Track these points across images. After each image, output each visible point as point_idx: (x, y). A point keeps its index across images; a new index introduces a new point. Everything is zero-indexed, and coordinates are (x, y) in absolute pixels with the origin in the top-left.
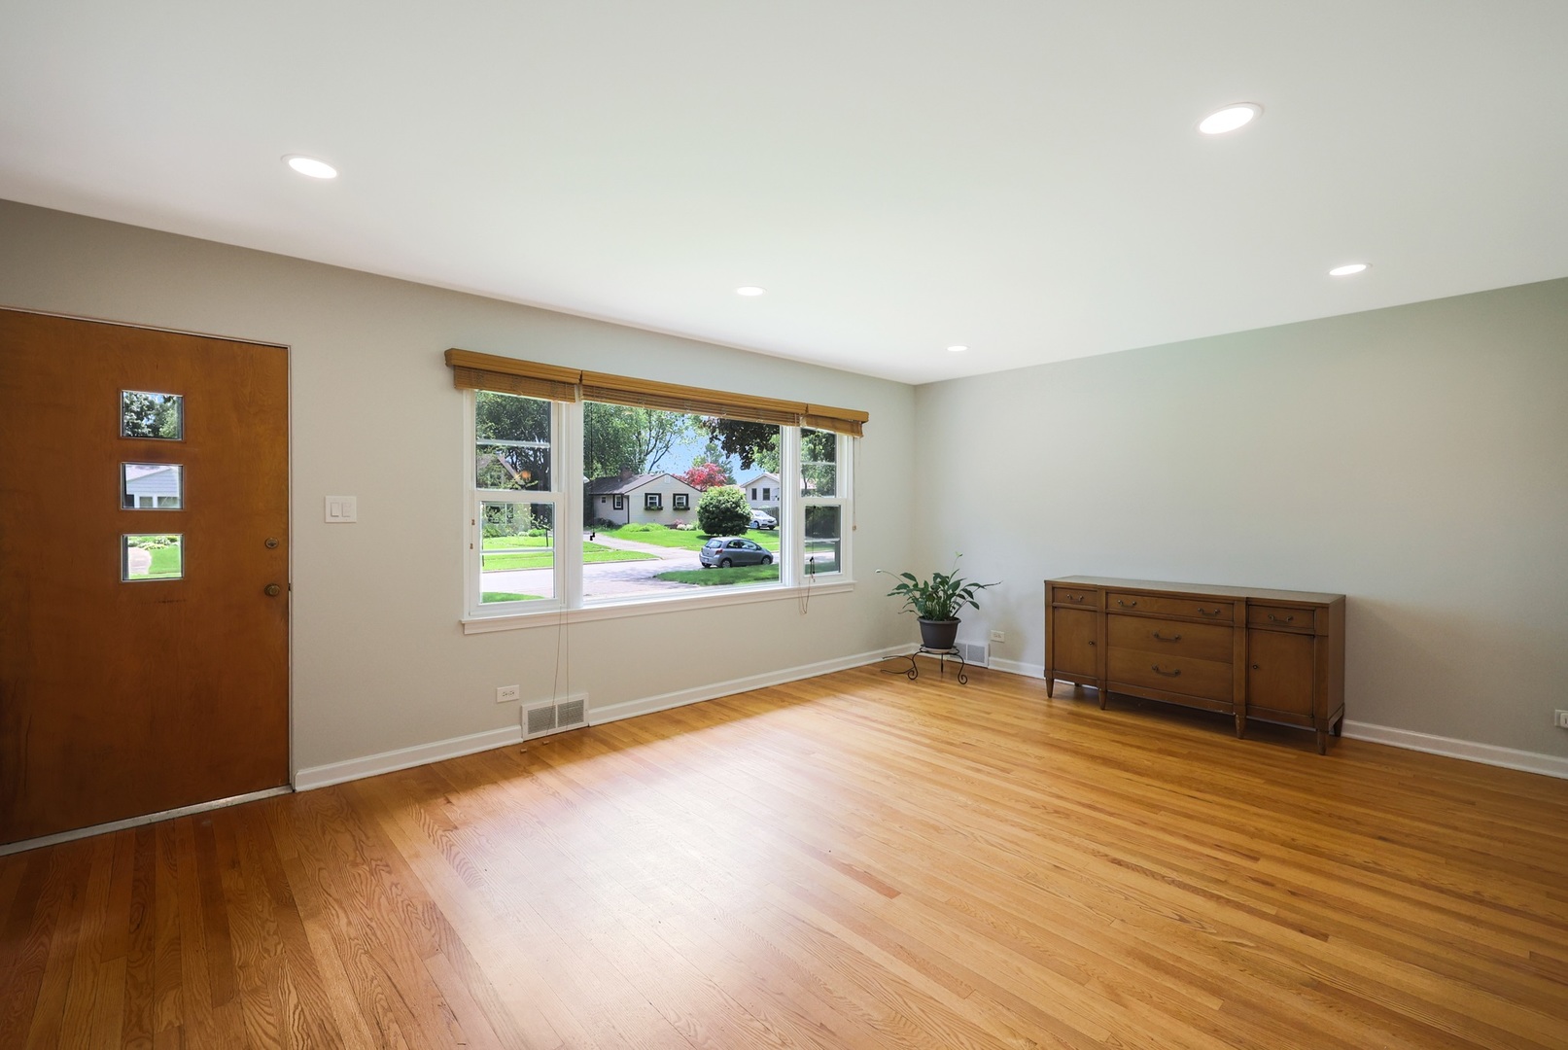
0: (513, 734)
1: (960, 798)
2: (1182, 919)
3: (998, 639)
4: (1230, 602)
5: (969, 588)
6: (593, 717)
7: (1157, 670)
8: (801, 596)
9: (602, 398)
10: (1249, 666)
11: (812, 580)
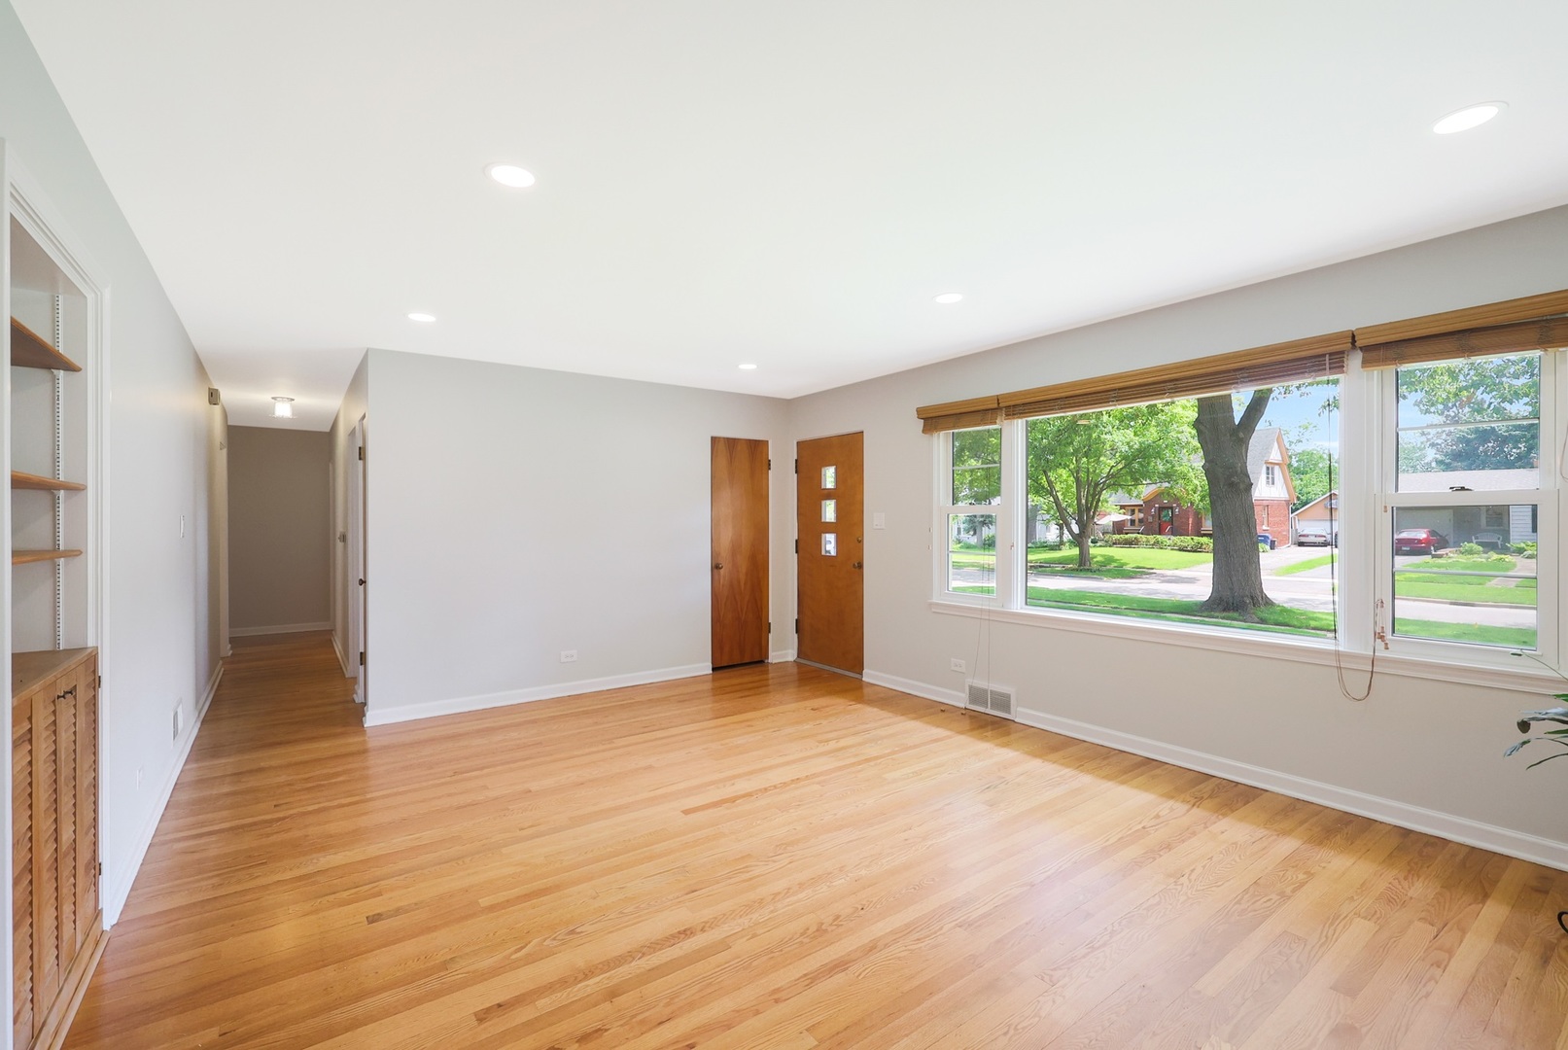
0: (960, 700)
2: (572, 932)
6: (1020, 714)
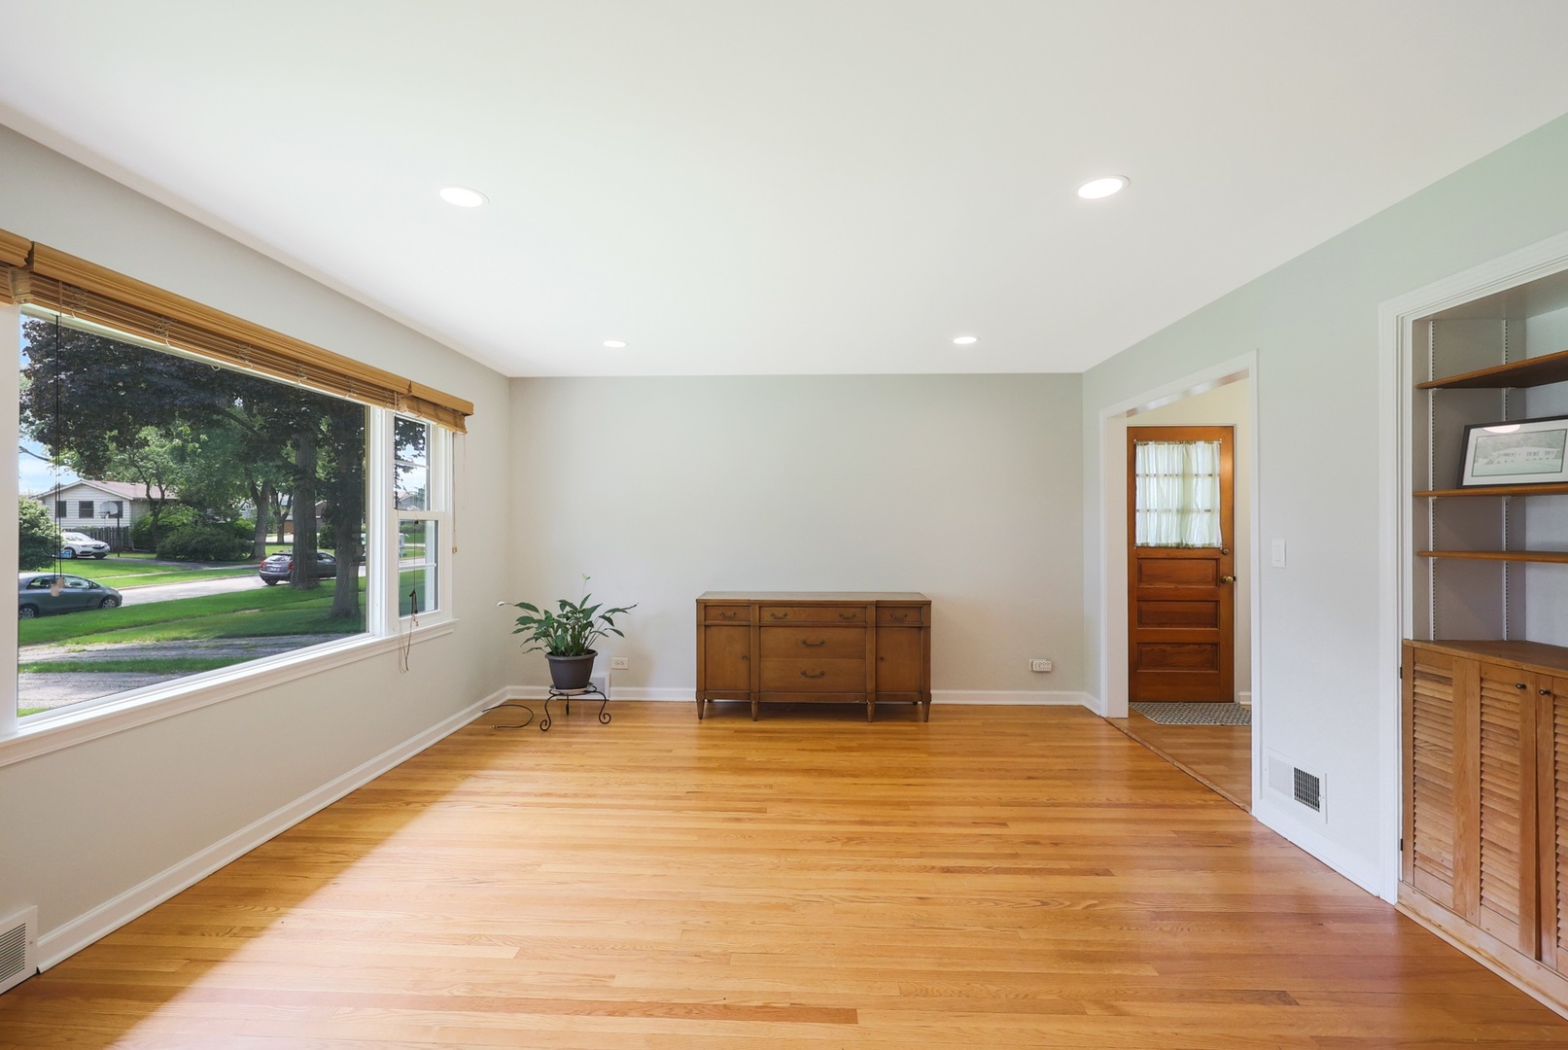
1: (761, 859)
2: (1044, 904)
3: (620, 667)
4: (863, 606)
5: (607, 615)
7: (804, 673)
8: (402, 647)
9: (76, 306)
10: (879, 659)
11: (414, 624)
